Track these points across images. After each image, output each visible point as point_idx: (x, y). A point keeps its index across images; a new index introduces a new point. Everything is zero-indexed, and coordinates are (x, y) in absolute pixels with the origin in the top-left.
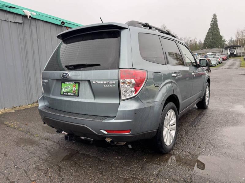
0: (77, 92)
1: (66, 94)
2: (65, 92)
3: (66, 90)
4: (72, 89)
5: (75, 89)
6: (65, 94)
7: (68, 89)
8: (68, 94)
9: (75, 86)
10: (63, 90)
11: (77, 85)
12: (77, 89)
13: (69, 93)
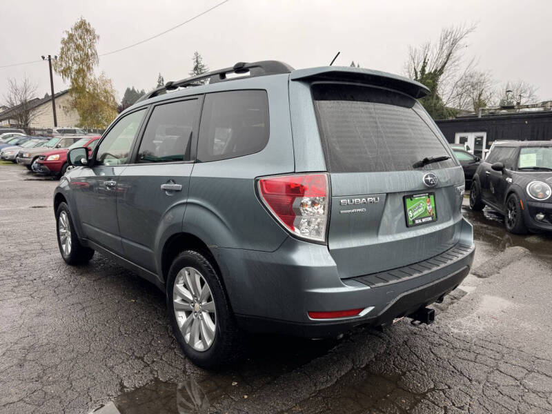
0: (434, 213)
1: (420, 221)
2: (416, 219)
3: (416, 214)
4: (426, 209)
5: (431, 207)
6: (417, 222)
7: (420, 210)
8: (424, 220)
9: (429, 201)
10: (410, 214)
11: (432, 197)
12: (434, 205)
13: (424, 218)
